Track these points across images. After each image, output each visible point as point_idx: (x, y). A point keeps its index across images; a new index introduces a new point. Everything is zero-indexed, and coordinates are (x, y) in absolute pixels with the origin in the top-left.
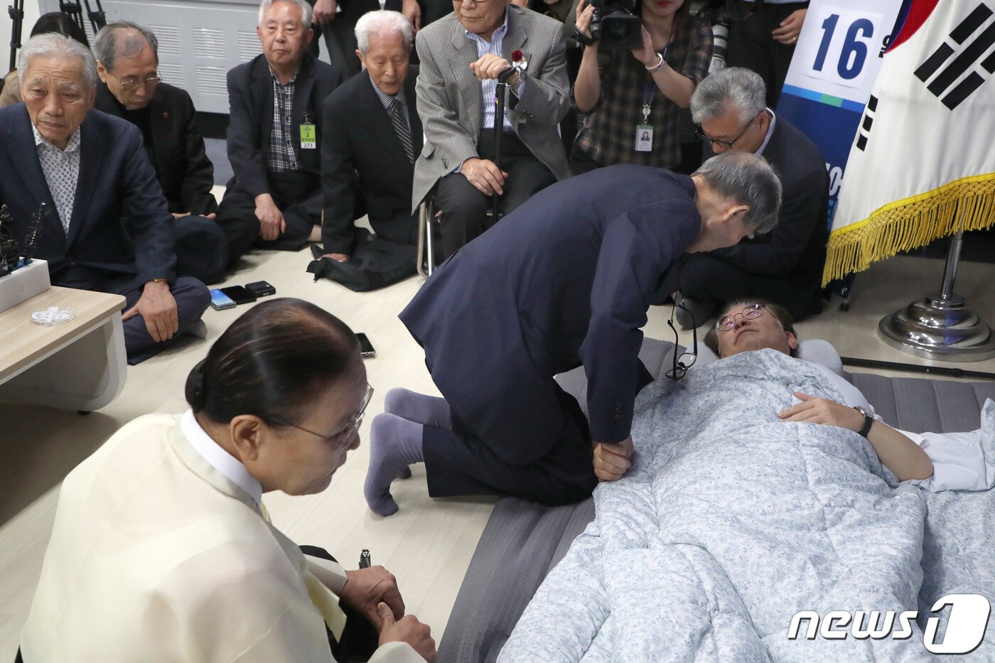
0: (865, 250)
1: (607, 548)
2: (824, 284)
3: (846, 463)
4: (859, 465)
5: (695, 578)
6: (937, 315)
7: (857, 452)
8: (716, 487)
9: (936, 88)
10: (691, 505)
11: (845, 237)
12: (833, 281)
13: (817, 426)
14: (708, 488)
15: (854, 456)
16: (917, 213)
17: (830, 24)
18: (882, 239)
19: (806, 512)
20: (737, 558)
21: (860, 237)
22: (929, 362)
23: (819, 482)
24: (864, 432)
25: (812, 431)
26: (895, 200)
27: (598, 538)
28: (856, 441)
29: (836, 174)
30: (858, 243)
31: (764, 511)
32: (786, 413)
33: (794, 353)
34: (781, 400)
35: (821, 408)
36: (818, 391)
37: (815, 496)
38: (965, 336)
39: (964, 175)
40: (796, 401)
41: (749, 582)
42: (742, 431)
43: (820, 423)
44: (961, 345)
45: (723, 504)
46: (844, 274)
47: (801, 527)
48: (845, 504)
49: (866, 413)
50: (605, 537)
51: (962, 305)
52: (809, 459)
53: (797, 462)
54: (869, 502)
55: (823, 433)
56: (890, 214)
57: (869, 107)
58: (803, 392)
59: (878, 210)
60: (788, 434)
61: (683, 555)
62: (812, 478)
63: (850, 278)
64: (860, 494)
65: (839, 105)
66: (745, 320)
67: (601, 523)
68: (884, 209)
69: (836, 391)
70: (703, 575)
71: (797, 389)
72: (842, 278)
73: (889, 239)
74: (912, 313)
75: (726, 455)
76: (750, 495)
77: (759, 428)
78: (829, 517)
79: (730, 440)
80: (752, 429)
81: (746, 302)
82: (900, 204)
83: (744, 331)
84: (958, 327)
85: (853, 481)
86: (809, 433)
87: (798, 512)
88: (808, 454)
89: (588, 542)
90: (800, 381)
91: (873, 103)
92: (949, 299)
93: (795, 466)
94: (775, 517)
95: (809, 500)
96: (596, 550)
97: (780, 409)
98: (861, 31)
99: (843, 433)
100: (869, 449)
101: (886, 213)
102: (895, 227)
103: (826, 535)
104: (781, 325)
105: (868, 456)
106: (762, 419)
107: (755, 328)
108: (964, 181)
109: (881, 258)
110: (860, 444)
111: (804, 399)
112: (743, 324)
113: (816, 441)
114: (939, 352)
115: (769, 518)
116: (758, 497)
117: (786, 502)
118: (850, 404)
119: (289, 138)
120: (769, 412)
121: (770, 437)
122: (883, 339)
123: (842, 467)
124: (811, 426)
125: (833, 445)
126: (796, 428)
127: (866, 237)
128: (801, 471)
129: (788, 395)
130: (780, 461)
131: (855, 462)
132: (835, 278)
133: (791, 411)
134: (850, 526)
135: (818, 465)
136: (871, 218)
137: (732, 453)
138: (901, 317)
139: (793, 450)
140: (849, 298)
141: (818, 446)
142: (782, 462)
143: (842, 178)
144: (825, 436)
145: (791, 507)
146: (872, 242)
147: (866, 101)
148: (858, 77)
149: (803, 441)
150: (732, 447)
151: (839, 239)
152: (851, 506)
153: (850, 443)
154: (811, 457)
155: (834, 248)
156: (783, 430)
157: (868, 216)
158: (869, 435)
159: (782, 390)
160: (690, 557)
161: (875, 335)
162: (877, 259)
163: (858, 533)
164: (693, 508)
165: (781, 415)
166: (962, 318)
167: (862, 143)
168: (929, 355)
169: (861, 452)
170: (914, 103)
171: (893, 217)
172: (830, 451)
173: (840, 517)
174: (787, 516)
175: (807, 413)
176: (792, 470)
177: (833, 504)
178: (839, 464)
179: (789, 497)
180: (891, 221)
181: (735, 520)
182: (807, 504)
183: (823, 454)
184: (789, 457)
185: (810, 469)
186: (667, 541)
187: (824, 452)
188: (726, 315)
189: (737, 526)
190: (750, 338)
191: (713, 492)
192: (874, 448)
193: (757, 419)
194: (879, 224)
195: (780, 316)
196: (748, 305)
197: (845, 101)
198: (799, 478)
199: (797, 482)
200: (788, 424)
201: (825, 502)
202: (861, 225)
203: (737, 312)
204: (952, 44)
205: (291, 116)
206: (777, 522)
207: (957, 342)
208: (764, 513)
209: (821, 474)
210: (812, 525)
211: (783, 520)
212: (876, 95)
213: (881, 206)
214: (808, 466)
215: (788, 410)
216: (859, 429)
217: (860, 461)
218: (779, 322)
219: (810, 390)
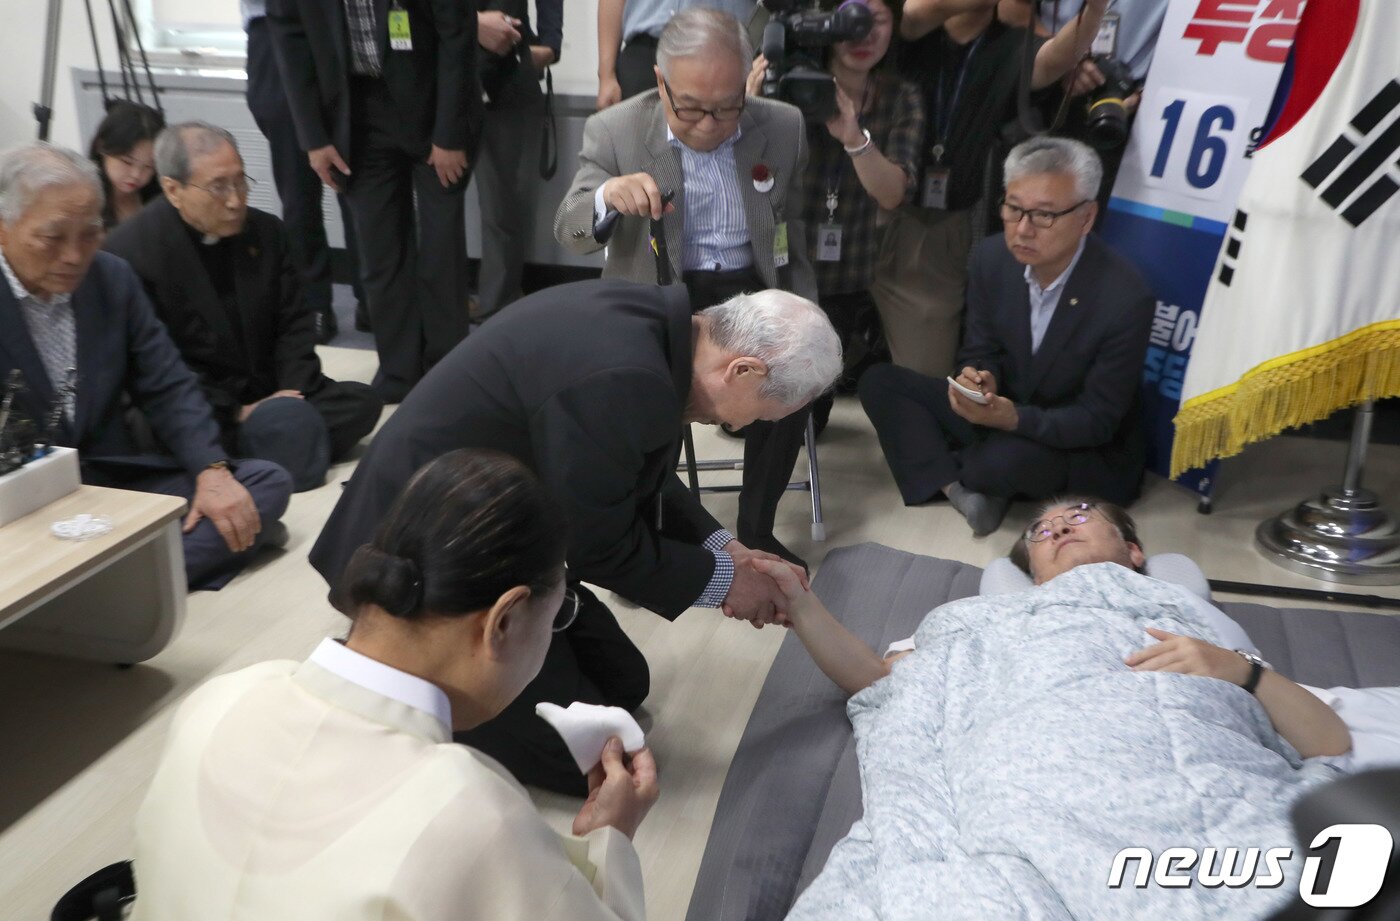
0: (1235, 428)
1: (885, 860)
2: (1175, 475)
3: (1228, 732)
4: (1246, 735)
5: (1015, 906)
6: (1339, 519)
7: (1241, 714)
8: (1041, 769)
9: (1332, 197)
10: (1004, 795)
11: (1206, 409)
12: (1189, 471)
13: (1184, 677)
14: (1028, 771)
15: (1239, 721)
16: (1309, 373)
17: (1174, 112)
18: (1260, 412)
19: (1174, 806)
20: (1076, 875)
21: (1227, 410)
22: (1329, 586)
23: (1190, 760)
24: (1251, 686)
25: (1175, 686)
26: (1277, 356)
27: (868, 844)
28: (1240, 699)
29: (1187, 321)
30: (1224, 417)
31: (1111, 804)
32: (1136, 657)
34: (1128, 638)
35: (1187, 650)
36: (1180, 626)
37: (1186, 782)
38: (1380, 548)
39: (1375, 320)
40: (1150, 641)
41: (1095, 911)
42: (1073, 685)
43: (1186, 671)
44: (1375, 562)
45: (1051, 794)
46: (1206, 461)
47: (1168, 827)
48: (1231, 793)
49: (1253, 659)
50: (881, 844)
51: (1372, 505)
52: (1173, 726)
53: (1156, 731)
54: (1265, 789)
55: (1192, 688)
56: (1271, 375)
57: (1235, 226)
58: (1159, 628)
59: (1253, 370)
60: (1142, 689)
61: (996, 871)
62: (1179, 755)
63: (1214, 465)
64: (1253, 779)
65: (1188, 224)
66: (1068, 527)
67: (873, 823)
68: (1262, 368)
69: (1207, 627)
70: (1028, 900)
71: (1150, 624)
72: (1203, 467)
73: (1270, 412)
74: (1303, 515)
75: (1052, 722)
76: (1091, 779)
77: (1098, 681)
78: (1209, 812)
79: (1056, 699)
80: (1089, 682)
81: (1069, 500)
82: (1285, 361)
83: (1066, 543)
84: (1369, 536)
85: (1240, 759)
86: (1172, 688)
87: (1162, 805)
88: (1172, 720)
89: (855, 851)
90: (1153, 612)
91: (1241, 220)
92: (1355, 496)
93: (1154, 738)
94: (1129, 812)
95: (1178, 788)
96: (867, 863)
97: (1126, 651)
98: (1217, 123)
99: (1221, 688)
100: (1258, 712)
101: (1264, 374)
102: (1275, 393)
103: (1206, 839)
104: (1120, 533)
105: (1257, 721)
106: (1102, 668)
107: (1081, 538)
108: (1376, 328)
109: (1259, 439)
110: (1246, 705)
111: (1161, 636)
112: (1065, 531)
113: (1182, 700)
114: (1343, 572)
115: (1120, 814)
116: (1102, 783)
117: (1144, 791)
118: (1227, 644)
120: (1111, 657)
121: (1115, 694)
122: (1263, 554)
123: (1222, 738)
124: (1175, 678)
125: (1207, 707)
126: (1153, 681)
127: (1236, 410)
128: (1163, 744)
129: (1137, 632)
130: (1133, 731)
131: (1240, 730)
132: (1191, 467)
133: (1144, 653)
134: (1241, 826)
135: (1187, 736)
136: (1243, 382)
137: (1062, 718)
138: (1288, 523)
139: (1149, 713)
140: (1210, 495)
141: (1186, 707)
142: (1135, 732)
143: (1196, 326)
144: (1195, 693)
145: (1152, 797)
146: (1244, 414)
147: (1228, 218)
148: (1214, 185)
149: (1164, 700)
150: (1061, 709)
152: (1240, 796)
153: (1231, 702)
154: (1177, 724)
155: (1187, 423)
156: (1133, 684)
157: (1237, 378)
158: (1258, 690)
159: (1129, 625)
160: (1006, 872)
161: (1251, 547)
162: (1253, 439)
163: (1252, 836)
164: (1008, 801)
165: (1128, 660)
166: (1374, 522)
167: (1227, 276)
168: (1329, 576)
169: (1248, 715)
170: (1301, 220)
171: (1275, 379)
172: (1204, 714)
173: (1225, 812)
174: (1146, 812)
175: (1168, 657)
176: (1150, 743)
177: (1213, 793)
178: (1220, 734)
179: (1147, 784)
180: (1272, 385)
181: (1070, 818)
182: (1176, 794)
183: (1195, 720)
184: (1144, 724)
185: (1176, 741)
186: (971, 850)
187: (1195, 716)
188: (1039, 519)
189: (1074, 826)
190: (1073, 551)
191: (1035, 776)
192: (1265, 710)
193: (1095, 667)
194: (1254, 391)
196: (1073, 504)
197: (1198, 220)
198: (1162, 756)
199: (1158, 761)
200: (1141, 675)
201: (1201, 789)
202: (1228, 392)
203: (1056, 514)
204: (1353, 135)
206: (1131, 819)
207: (1369, 557)
208: (1112, 807)
209: (1192, 749)
210: (1184, 824)
211: (1140, 817)
212: (1245, 210)
213: (1255, 365)
214: (1173, 737)
215: (1138, 653)
216: (1243, 681)
217: (1247, 729)
218: (1117, 529)
219: (1169, 625)
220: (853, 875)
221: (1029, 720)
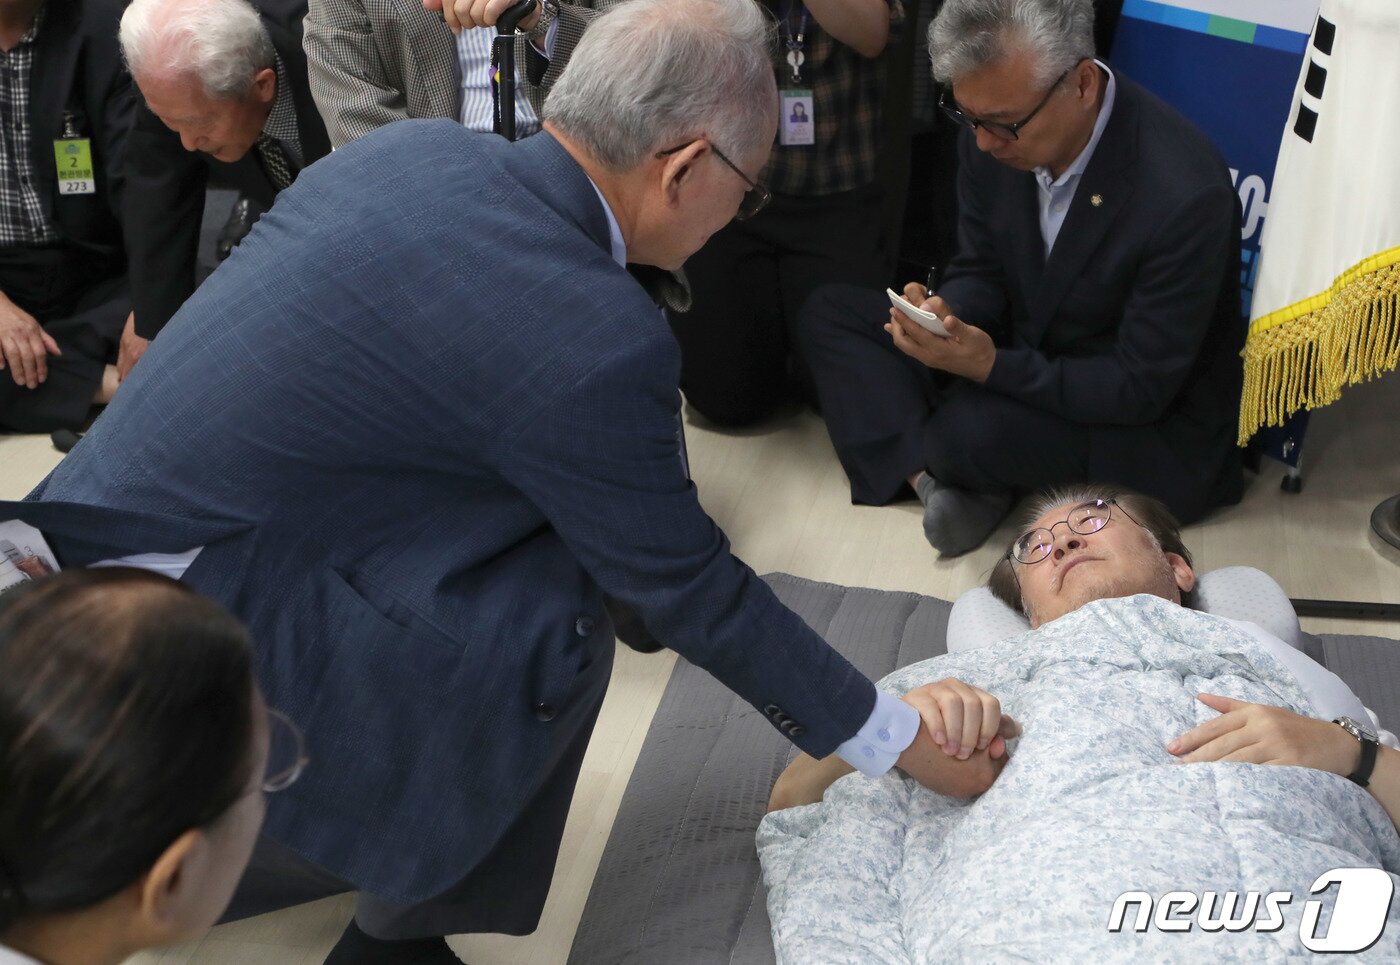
0: (1328, 360)
2: (1243, 438)
4: (1356, 853)
7: (1348, 821)
11: (1283, 332)
12: (1263, 430)
13: (1256, 768)
15: (1344, 831)
18: (1364, 337)
21: (1316, 332)
24: (1361, 775)
25: (1245, 783)
26: (1388, 246)
28: (1345, 797)
29: (1252, 192)
30: (1311, 344)
32: (1185, 742)
33: (1189, 599)
34: (1171, 711)
35: (1260, 725)
36: (1251, 687)
40: (1205, 715)
42: (1092, 790)
43: (1260, 760)
46: (1286, 414)
49: (1361, 733)
52: (1243, 846)
53: (1218, 855)
55: (1270, 785)
56: (1379, 278)
57: (1317, 44)
58: (1218, 693)
59: (1350, 271)
60: (1194, 791)
63: (1299, 422)
65: (1248, 38)
66: (1076, 537)
68: (1364, 268)
69: (1291, 685)
71: (1204, 686)
72: (1281, 424)
73: (1380, 333)
77: (1128, 781)
80: (1115, 784)
81: (1074, 495)
83: (1075, 563)
86: (1240, 786)
88: (1240, 837)
90: (1210, 668)
91: (1325, 35)
93: (1215, 866)
97: (1170, 733)
100: (1374, 814)
101: (1368, 277)
104: (1155, 542)
105: (1373, 830)
106: (1133, 760)
107: (1098, 554)
109: (1365, 377)
110: (1354, 805)
111: (1223, 707)
112: (1072, 545)
113: (1257, 805)
119: (25, 168)
120: (1146, 743)
121: (1154, 801)
122: (1383, 553)
123: (1319, 860)
124: (1243, 771)
125: (1294, 812)
126: (1211, 777)
127: (1329, 332)
128: (1229, 875)
129: (1185, 701)
132: (1266, 423)
133: (1196, 735)
136: (1336, 288)
137: (1075, 843)
139: (1206, 828)
140: (1300, 463)
141: (1262, 815)
142: (1185, 857)
143: (1267, 199)
144: (1275, 791)
146: (1341, 341)
147: (1310, 28)
149: (1228, 805)
151: (1269, 338)
153: (1331, 803)
154: (1249, 843)
155: (1259, 357)
156: (1181, 784)
157: (1329, 284)
158: (1373, 780)
159: (1173, 688)
162: (1356, 378)
165: (1174, 747)
167: (1307, 125)
169: (1358, 821)
171: (1385, 284)
172: (1289, 825)
175: (1232, 738)
176: (1209, 874)
180: (1381, 293)
182: (1250, 952)
183: (1276, 835)
184: (1199, 845)
185: (1248, 870)
187: (1276, 828)
188: (1034, 527)
190: (1088, 575)
192: (1386, 812)
193: (1123, 760)
194: (1356, 302)
196: (1080, 500)
197: (1262, 30)
200: (1192, 769)
202: (1316, 305)
203: (1056, 519)
205: (28, 119)
212: (1330, 19)
213: (1356, 261)
214: (1243, 863)
215: (1189, 735)
216: (1349, 770)
217: (1357, 843)
218: (1151, 535)
219: (1234, 687)
221: (1026, 848)
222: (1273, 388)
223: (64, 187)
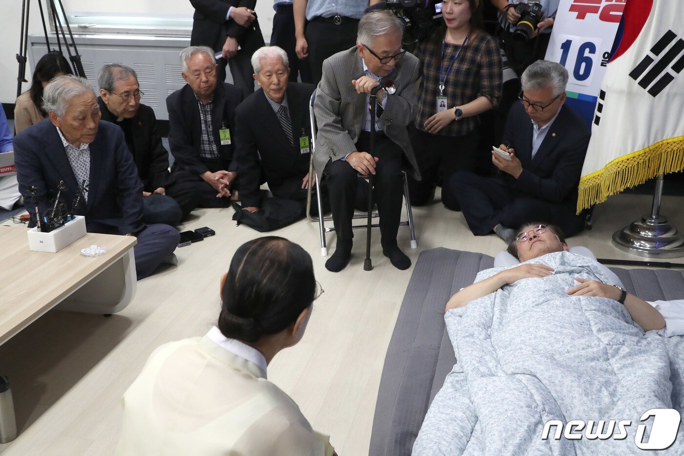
0: (604, 189)
2: (578, 212)
3: (614, 319)
6: (650, 229)
7: (618, 313)
9: (644, 84)
10: (521, 348)
11: (590, 181)
12: (584, 210)
13: (593, 298)
15: (618, 315)
16: (636, 163)
17: (566, 46)
18: (614, 181)
19: (595, 349)
20: (557, 382)
21: (600, 181)
22: (647, 259)
23: (599, 330)
24: (622, 300)
25: (589, 302)
26: (621, 155)
27: (462, 374)
28: (617, 306)
30: (598, 184)
31: (568, 350)
32: (572, 291)
34: (567, 283)
35: (593, 286)
36: (590, 276)
37: (599, 339)
38: (669, 241)
39: (665, 138)
40: (576, 283)
41: (565, 396)
42: (544, 304)
43: (594, 295)
44: (667, 248)
45: (541, 348)
46: (591, 205)
47: (593, 359)
48: (619, 343)
49: (622, 289)
50: (467, 372)
51: (665, 222)
52: (590, 317)
53: (583, 319)
54: (633, 341)
55: (597, 302)
56: (619, 164)
57: (601, 97)
58: (580, 277)
59: (610, 163)
60: (575, 304)
61: (521, 381)
62: (594, 329)
63: (594, 207)
64: (627, 337)
65: (576, 97)
66: (535, 235)
67: (463, 364)
68: (614, 162)
71: (576, 275)
72: (589, 208)
73: (619, 181)
74: (634, 228)
76: (558, 341)
77: (555, 301)
78: (610, 351)
80: (551, 302)
82: (625, 158)
83: (535, 242)
84: (664, 236)
85: (620, 329)
86: (588, 302)
87: (590, 350)
88: (589, 315)
89: (457, 376)
90: (578, 270)
91: (603, 95)
92: (656, 218)
93: (583, 322)
94: (576, 353)
95: (596, 342)
96: (463, 380)
97: (567, 289)
98: (587, 50)
99: (609, 302)
101: (616, 164)
102: (622, 173)
103: (610, 364)
104: (558, 238)
105: (625, 314)
106: (556, 296)
107: (542, 239)
108: (665, 142)
109: (614, 193)
110: (620, 309)
111: (582, 281)
112: (535, 237)
113: (593, 308)
114: (653, 253)
115: (572, 355)
116: (563, 342)
117: (582, 344)
118: (611, 283)
119: (212, 138)
120: (561, 291)
121: (563, 306)
122: (616, 246)
123: (612, 321)
124: (589, 298)
125: (604, 309)
126: (579, 300)
127: (604, 181)
128: (587, 325)
129: (571, 280)
130: (573, 320)
131: (619, 318)
132: (584, 208)
133: (575, 289)
134: (624, 357)
135: (597, 321)
136: (606, 168)
137: (542, 317)
138: (627, 232)
139: (579, 313)
140: (591, 221)
141: (595, 310)
142: (574, 320)
144: (598, 304)
145: (585, 347)
146: (607, 183)
147: (597, 94)
148: (587, 79)
149: (585, 308)
151: (586, 182)
152: (623, 344)
153: (613, 307)
154: (592, 316)
155: (583, 188)
156: (571, 301)
157: (604, 167)
158: (625, 302)
159: (568, 277)
160: (524, 381)
161: (610, 243)
162: (611, 194)
163: (629, 361)
164: (523, 351)
165: (568, 292)
166: (666, 230)
167: (597, 121)
168: (647, 255)
169: (621, 312)
170: (630, 94)
171: (621, 166)
173: (617, 351)
174: (583, 353)
175: (586, 290)
176: (581, 325)
177: (611, 343)
178: (611, 319)
179: (583, 341)
180: (620, 169)
181: (552, 358)
182: (595, 344)
184: (578, 317)
185: (592, 323)
186: (509, 372)
187: (600, 313)
188: (522, 232)
189: (555, 362)
190: (538, 246)
192: (628, 310)
193: (553, 296)
194: (612, 171)
195: (556, 231)
196: (536, 226)
197: (580, 95)
198: (587, 329)
199: (585, 332)
200: (574, 298)
201: (606, 342)
202: (600, 173)
204: (652, 56)
205: (212, 124)
207: (664, 246)
208: (568, 352)
209: (600, 326)
210: (600, 357)
211: (581, 356)
212: (604, 90)
213: (612, 160)
214: (591, 322)
216: (619, 300)
219: (585, 276)
220: (458, 386)
221: (527, 318)
222: (587, 198)
223: (222, 143)
